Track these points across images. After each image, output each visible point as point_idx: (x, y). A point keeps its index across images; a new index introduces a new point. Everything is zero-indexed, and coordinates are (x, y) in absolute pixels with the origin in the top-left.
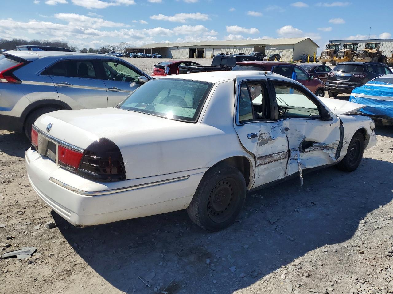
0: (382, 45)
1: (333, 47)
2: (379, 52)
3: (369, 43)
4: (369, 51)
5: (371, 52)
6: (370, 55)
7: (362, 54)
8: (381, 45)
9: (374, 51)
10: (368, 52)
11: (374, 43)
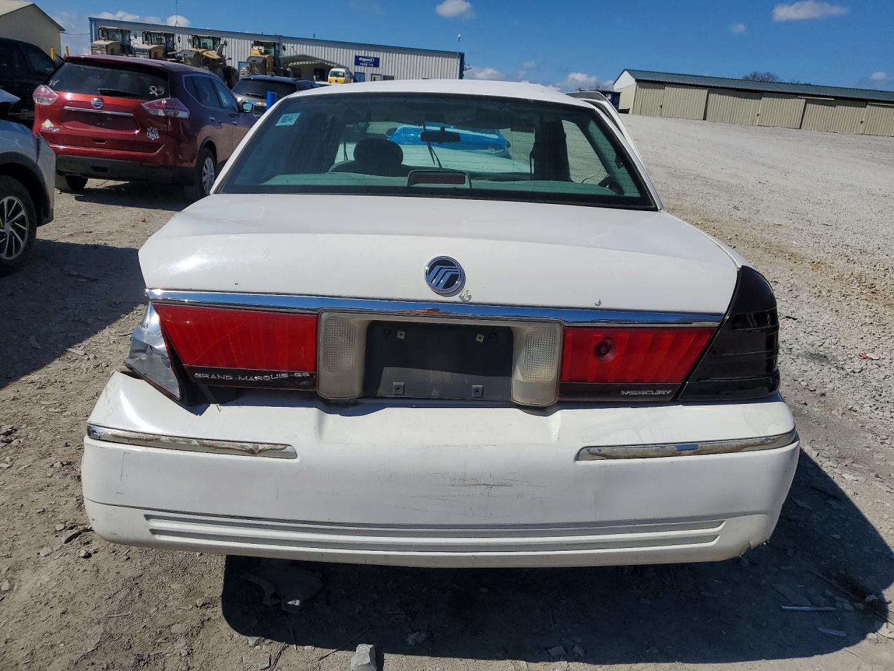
0: (226, 44)
1: (117, 36)
2: (222, 59)
3: (199, 35)
4: (204, 54)
5: (207, 55)
6: (207, 62)
7: (190, 59)
8: (222, 42)
9: (213, 55)
10: (203, 56)
11: (209, 38)
